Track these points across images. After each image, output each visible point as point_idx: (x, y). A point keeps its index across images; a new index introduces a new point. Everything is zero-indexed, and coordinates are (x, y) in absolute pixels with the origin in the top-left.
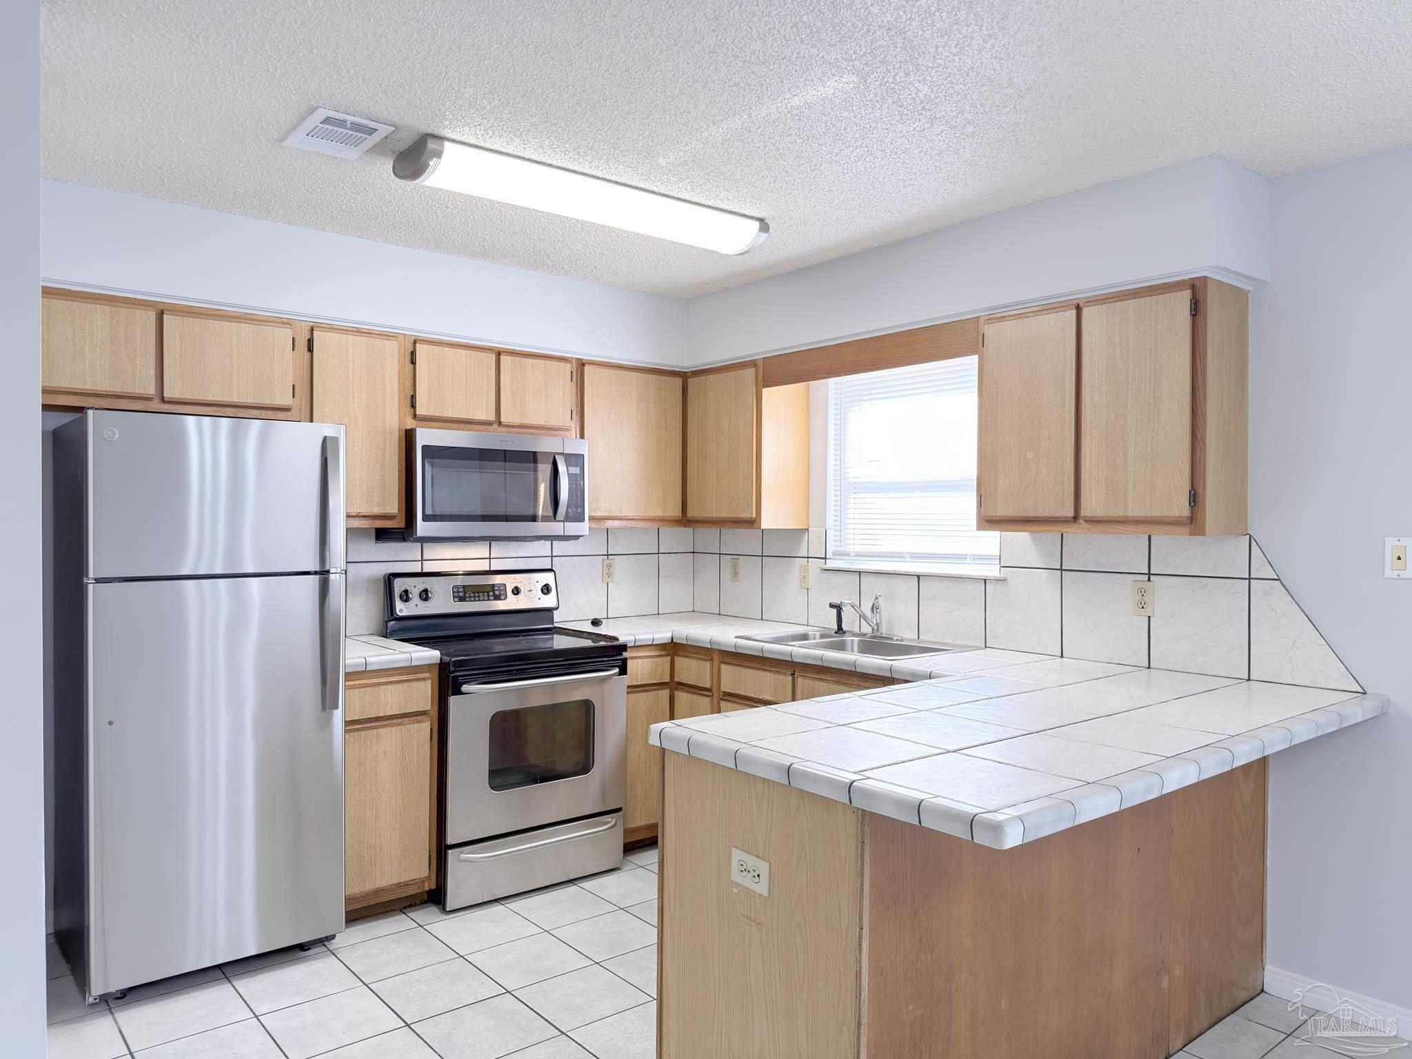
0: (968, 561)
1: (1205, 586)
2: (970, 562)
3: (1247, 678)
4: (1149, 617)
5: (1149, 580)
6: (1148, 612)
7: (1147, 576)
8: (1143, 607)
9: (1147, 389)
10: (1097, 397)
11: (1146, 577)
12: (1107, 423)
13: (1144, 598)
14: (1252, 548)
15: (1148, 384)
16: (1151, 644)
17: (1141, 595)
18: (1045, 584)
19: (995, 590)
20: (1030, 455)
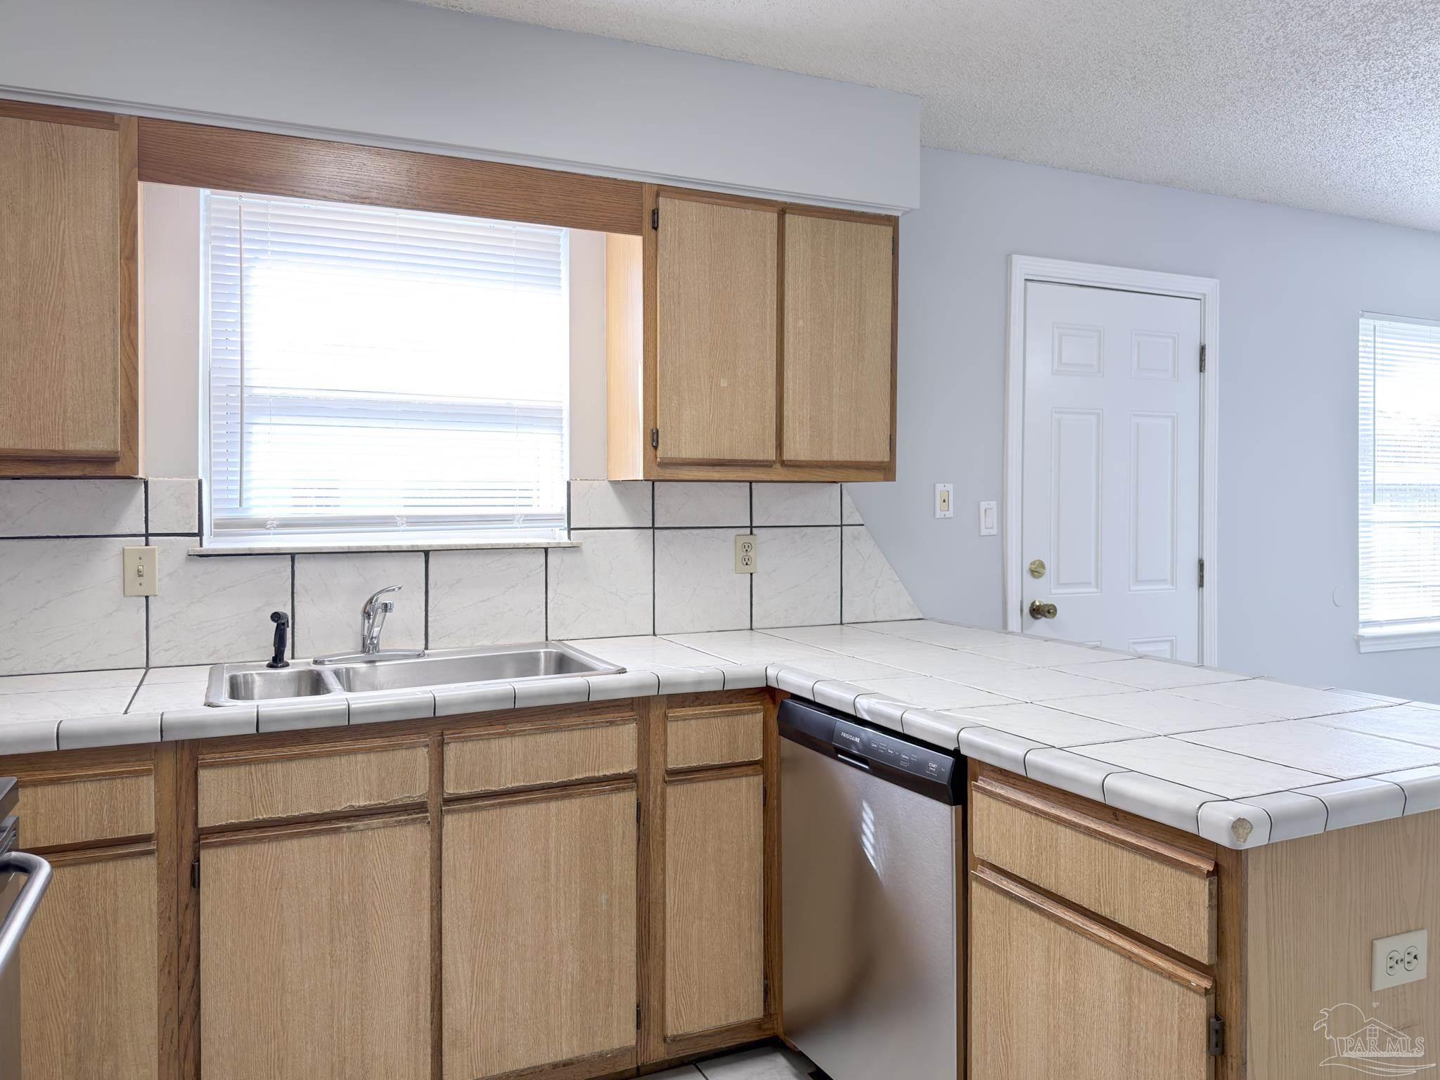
0: (516, 524)
1: (805, 535)
2: (518, 525)
3: (839, 622)
4: (751, 574)
5: (751, 533)
6: (749, 569)
7: (749, 529)
8: (747, 564)
9: (852, 324)
10: (801, 323)
11: (748, 531)
12: (811, 354)
13: (749, 554)
14: (843, 496)
15: (853, 319)
16: (753, 603)
17: (745, 550)
18: (634, 547)
19: (562, 561)
20: (724, 383)
